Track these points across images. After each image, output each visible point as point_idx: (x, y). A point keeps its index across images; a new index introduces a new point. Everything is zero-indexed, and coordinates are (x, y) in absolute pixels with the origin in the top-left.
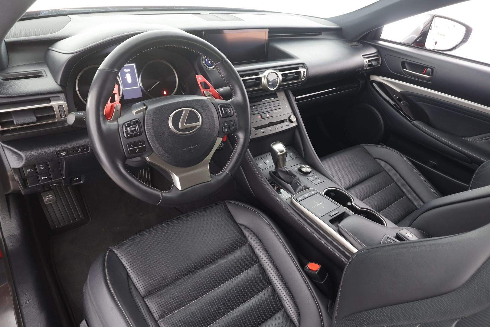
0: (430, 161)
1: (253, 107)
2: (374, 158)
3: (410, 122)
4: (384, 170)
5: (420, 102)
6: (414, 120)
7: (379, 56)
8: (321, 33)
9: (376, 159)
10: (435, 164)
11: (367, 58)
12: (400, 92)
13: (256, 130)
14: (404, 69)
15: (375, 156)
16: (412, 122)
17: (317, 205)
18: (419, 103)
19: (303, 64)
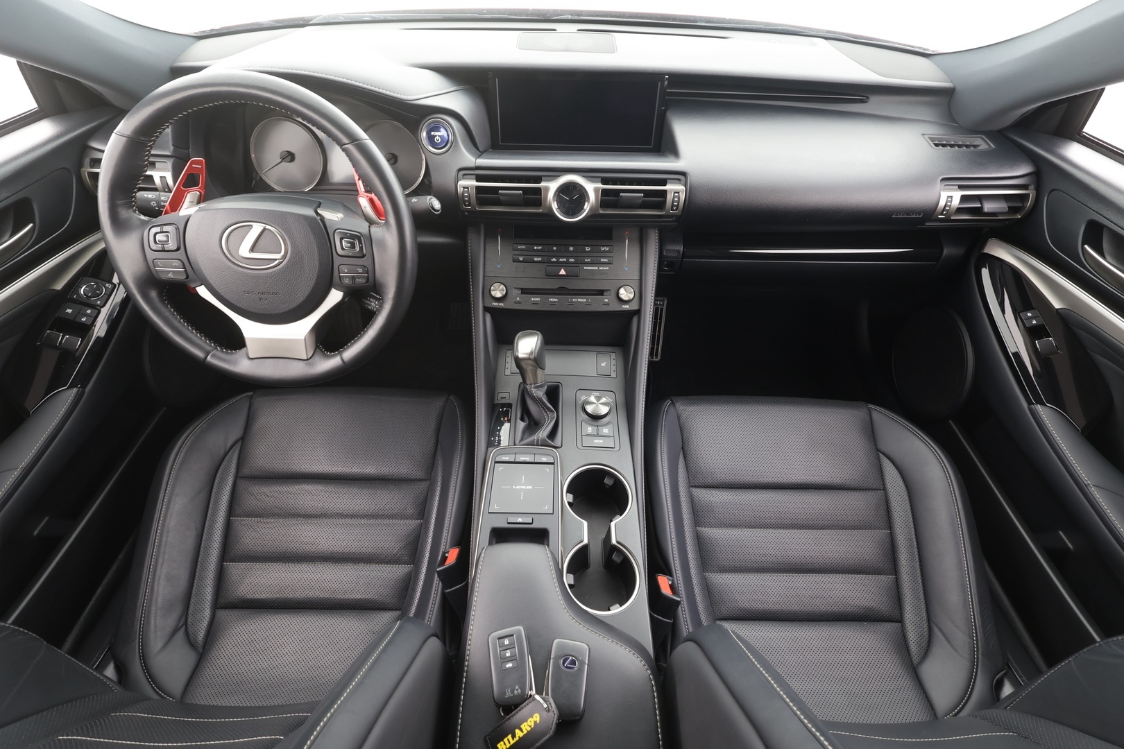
0: (1061, 533)
1: (535, 248)
2: (878, 450)
3: (1030, 403)
4: (885, 489)
5: (1106, 361)
6: (1042, 404)
7: (1032, 187)
8: (868, 98)
9: (881, 454)
10: (1069, 548)
11: (961, 187)
12: (1057, 309)
13: (522, 293)
14: (1086, 246)
15: (882, 447)
16: (1033, 406)
17: (518, 487)
18: (1103, 361)
19: (684, 174)
